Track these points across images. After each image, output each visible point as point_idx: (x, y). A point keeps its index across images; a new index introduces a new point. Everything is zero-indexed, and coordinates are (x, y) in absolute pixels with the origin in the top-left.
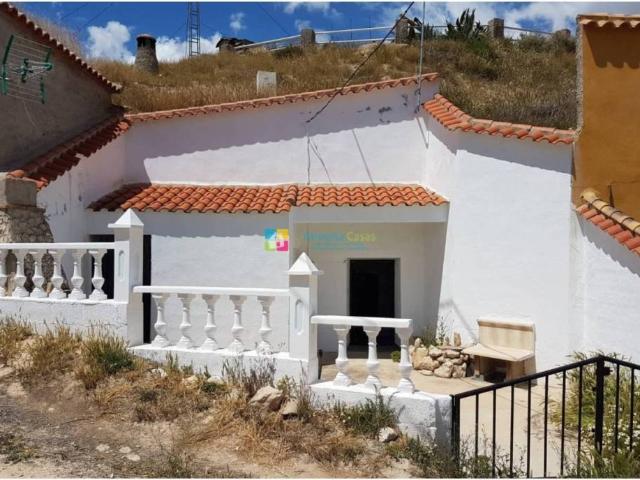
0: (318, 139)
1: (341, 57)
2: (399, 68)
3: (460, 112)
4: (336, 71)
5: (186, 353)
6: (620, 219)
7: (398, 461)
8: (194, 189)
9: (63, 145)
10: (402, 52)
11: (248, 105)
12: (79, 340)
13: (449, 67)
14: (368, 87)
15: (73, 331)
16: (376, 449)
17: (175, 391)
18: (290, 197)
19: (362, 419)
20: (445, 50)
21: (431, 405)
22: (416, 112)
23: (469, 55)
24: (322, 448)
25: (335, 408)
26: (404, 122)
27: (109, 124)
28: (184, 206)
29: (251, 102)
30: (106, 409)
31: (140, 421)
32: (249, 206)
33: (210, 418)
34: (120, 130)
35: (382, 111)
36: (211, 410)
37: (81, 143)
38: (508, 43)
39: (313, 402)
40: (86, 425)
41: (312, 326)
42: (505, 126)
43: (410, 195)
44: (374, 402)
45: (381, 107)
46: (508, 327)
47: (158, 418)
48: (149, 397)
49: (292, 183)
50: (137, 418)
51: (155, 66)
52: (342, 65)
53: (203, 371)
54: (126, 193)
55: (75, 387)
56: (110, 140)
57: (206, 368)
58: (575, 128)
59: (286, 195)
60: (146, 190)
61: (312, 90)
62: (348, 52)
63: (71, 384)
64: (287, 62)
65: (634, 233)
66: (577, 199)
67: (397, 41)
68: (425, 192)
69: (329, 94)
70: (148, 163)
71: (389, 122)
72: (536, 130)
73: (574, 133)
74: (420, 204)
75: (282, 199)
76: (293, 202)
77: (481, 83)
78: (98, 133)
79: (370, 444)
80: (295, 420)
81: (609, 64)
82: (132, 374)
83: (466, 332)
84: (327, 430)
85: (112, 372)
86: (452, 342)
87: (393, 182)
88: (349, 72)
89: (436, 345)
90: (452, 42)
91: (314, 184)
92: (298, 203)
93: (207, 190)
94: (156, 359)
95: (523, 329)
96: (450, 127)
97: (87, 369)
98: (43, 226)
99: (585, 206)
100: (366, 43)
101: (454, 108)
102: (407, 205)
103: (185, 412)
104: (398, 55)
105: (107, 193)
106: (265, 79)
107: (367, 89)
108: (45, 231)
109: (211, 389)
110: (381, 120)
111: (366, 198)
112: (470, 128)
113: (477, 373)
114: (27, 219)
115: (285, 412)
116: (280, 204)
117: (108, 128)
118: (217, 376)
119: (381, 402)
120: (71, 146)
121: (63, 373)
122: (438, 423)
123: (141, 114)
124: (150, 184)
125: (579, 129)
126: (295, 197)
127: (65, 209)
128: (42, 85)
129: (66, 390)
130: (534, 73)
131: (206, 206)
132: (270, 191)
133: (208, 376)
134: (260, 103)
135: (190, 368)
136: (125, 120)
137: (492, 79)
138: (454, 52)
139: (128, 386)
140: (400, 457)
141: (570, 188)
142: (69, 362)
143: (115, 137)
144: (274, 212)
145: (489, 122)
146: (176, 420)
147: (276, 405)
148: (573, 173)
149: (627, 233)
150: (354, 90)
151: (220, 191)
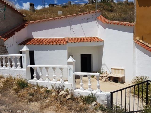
0: (73, 26)
1: (77, 7)
2: (90, 10)
3: (106, 19)
4: (76, 11)
5: (41, 82)
6: (146, 44)
7: (98, 111)
8: (44, 39)
9: (11, 30)
10: (91, 6)
11: (56, 19)
12: (15, 79)
13: (102, 9)
14: (84, 13)
15: (13, 77)
16: (92, 108)
17: (39, 93)
18: (67, 40)
19: (88, 99)
20: (100, 5)
21: (106, 96)
22: (95, 19)
23: (106, 6)
24: (77, 108)
25: (80, 96)
26: (93, 22)
27: (23, 24)
28: (41, 43)
29: (57, 18)
30: (21, 99)
31: (29, 102)
32: (57, 43)
33: (48, 100)
34: (26, 25)
35: (87, 19)
36: (48, 98)
37: (16, 29)
38: (115, 3)
39: (75, 95)
40: (15, 104)
41: (74, 75)
42: (117, 22)
43: (95, 39)
44: (90, 95)
45: (87, 18)
46: (119, 69)
47: (34, 101)
48: (32, 95)
49: (67, 37)
50: (29, 101)
51: (34, 10)
52: (77, 9)
53: (46, 87)
54: (28, 41)
55: (13, 93)
56: (23, 28)
57: (47, 86)
58: (134, 22)
59: (66, 40)
60: (32, 40)
61: (71, 15)
62: (78, 6)
63: (12, 92)
64: (65, 9)
65: (150, 47)
66: (135, 39)
67: (90, 3)
68: (98, 38)
69: (75, 15)
70: (33, 33)
71: (89, 22)
72: (125, 23)
73: (134, 23)
74: (97, 41)
75: (65, 41)
76: (67, 42)
77: (109, 13)
78: (20, 26)
79: (90, 107)
80: (70, 100)
81: (142, 6)
82: (28, 88)
83: (108, 71)
84: (78, 103)
85: (23, 88)
86: (105, 73)
87: (90, 36)
88: (79, 10)
89: (101, 74)
90: (102, 4)
91: (72, 37)
92: (69, 42)
93: (47, 39)
94: (34, 84)
95: (122, 70)
96: (104, 23)
97: (16, 87)
98: (6, 50)
99: (137, 41)
100: (82, 4)
101: (105, 18)
102: (94, 42)
103: (41, 99)
104: (90, 7)
105: (23, 41)
106: (60, 12)
107: (84, 14)
108: (6, 51)
109: (48, 92)
110: (87, 21)
111: (84, 40)
112: (109, 23)
113: (111, 80)
114: (1, 49)
115: (67, 98)
116: (64, 42)
117: (23, 25)
118: (49, 88)
119: (92, 95)
120: (13, 30)
121: (10, 88)
122: (107, 100)
123: (31, 22)
124: (34, 38)
125: (135, 22)
126: (68, 41)
127: (13, 45)
128: (4, 15)
129: (11, 93)
130: (121, 10)
131: (47, 43)
132: (62, 39)
133: (47, 88)
134: (59, 18)
135: (43, 86)
136: (27, 23)
137: (111, 12)
138: (103, 6)
139: (27, 92)
140: (98, 110)
141: (133, 37)
142: (12, 85)
143: (24, 27)
144: (63, 44)
145: (113, 21)
146: (39, 102)
147: (65, 96)
148: (134, 33)
149: (148, 47)
150: (81, 14)
151: (50, 39)
